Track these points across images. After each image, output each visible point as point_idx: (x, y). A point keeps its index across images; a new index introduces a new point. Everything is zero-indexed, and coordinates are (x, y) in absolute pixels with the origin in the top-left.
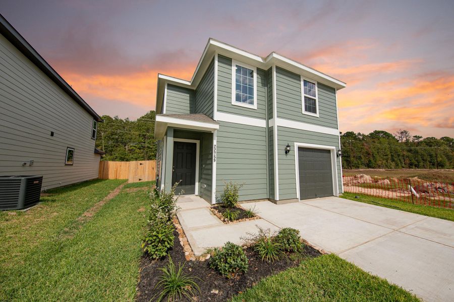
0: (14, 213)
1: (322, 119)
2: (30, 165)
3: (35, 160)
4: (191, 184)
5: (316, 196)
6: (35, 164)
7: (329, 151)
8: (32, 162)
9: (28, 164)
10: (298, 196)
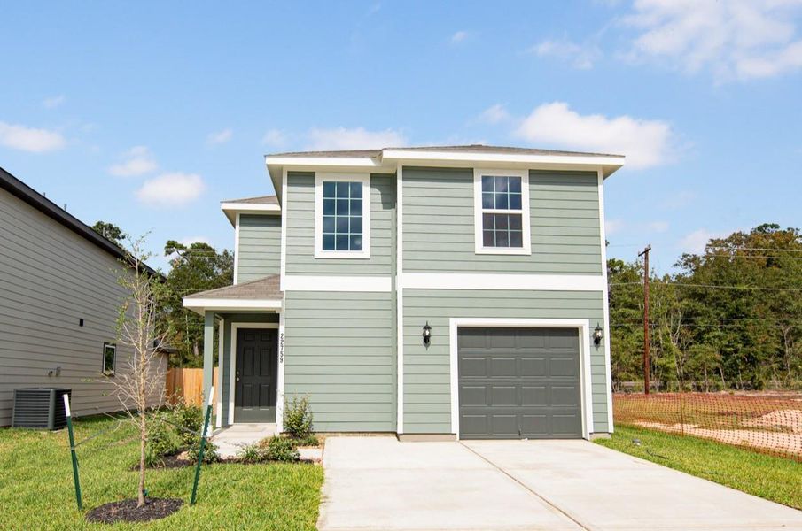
0: (45, 433)
1: (537, 258)
2: (57, 375)
3: (63, 366)
4: (269, 405)
5: (519, 436)
6: (62, 373)
7: (574, 332)
8: (58, 370)
9: (54, 373)
10: (455, 428)
